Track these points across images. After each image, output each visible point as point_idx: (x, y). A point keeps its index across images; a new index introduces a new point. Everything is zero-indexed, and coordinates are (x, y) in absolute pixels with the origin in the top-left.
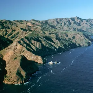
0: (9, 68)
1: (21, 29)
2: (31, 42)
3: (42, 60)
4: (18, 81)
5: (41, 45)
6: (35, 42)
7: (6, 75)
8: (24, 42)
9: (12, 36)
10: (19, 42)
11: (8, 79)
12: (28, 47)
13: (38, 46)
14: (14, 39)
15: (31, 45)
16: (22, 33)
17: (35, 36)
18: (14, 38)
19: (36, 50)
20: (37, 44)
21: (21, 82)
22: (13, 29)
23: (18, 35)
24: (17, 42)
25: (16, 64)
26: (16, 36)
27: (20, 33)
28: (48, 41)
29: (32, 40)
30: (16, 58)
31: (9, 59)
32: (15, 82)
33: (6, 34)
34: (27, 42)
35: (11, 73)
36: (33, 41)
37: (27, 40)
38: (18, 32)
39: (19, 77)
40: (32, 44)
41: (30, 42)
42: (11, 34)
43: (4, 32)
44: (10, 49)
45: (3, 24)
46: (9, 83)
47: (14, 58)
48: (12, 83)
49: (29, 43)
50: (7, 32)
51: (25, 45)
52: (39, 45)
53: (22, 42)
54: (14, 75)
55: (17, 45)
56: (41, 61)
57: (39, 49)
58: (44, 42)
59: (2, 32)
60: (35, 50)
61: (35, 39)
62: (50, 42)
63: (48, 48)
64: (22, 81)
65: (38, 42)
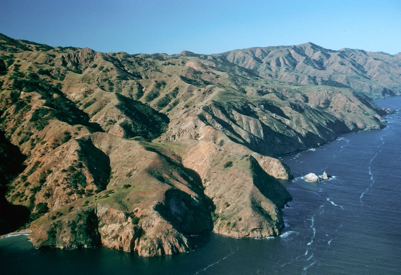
0: (218, 193)
1: (183, 78)
2: (231, 116)
3: (283, 169)
4: (261, 228)
5: (260, 126)
6: (244, 117)
7: (216, 212)
8: (214, 117)
9: (160, 101)
10: (202, 118)
11: (229, 223)
12: (228, 133)
13: (252, 128)
14: (168, 110)
15: (234, 126)
16: (190, 91)
17: (237, 101)
18: (167, 107)
19: (251, 139)
20: (248, 123)
21: (271, 233)
22: (160, 80)
23: (178, 97)
24: (196, 117)
25: (238, 181)
26: (173, 101)
27: (182, 92)
28: (274, 115)
29: (234, 112)
30: (229, 165)
31: (208, 165)
32: (253, 230)
33: (140, 93)
34: (222, 117)
35: (228, 205)
36: (236, 115)
37: (220, 111)
38: (177, 89)
39: (262, 218)
40: (234, 122)
41: (228, 116)
42: (156, 95)
43: (132, 89)
44: (177, 137)
45: (123, 67)
46: (235, 235)
47: (223, 162)
48: (244, 234)
49: (226, 120)
50: (140, 87)
51: (218, 125)
52: (256, 127)
53: (208, 116)
54: (247, 213)
55: (196, 127)
56: (282, 173)
57: (258, 138)
58: (265, 118)
59: (128, 88)
60: (248, 140)
61: (240, 108)
62: (279, 117)
63: (278, 133)
64: (273, 229)
65: (252, 118)
